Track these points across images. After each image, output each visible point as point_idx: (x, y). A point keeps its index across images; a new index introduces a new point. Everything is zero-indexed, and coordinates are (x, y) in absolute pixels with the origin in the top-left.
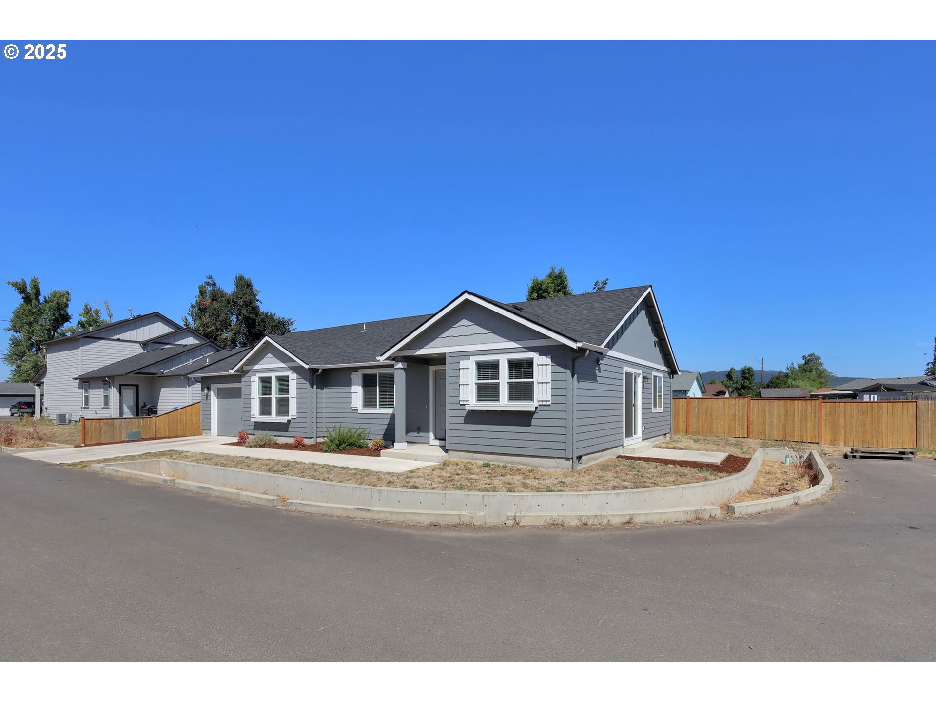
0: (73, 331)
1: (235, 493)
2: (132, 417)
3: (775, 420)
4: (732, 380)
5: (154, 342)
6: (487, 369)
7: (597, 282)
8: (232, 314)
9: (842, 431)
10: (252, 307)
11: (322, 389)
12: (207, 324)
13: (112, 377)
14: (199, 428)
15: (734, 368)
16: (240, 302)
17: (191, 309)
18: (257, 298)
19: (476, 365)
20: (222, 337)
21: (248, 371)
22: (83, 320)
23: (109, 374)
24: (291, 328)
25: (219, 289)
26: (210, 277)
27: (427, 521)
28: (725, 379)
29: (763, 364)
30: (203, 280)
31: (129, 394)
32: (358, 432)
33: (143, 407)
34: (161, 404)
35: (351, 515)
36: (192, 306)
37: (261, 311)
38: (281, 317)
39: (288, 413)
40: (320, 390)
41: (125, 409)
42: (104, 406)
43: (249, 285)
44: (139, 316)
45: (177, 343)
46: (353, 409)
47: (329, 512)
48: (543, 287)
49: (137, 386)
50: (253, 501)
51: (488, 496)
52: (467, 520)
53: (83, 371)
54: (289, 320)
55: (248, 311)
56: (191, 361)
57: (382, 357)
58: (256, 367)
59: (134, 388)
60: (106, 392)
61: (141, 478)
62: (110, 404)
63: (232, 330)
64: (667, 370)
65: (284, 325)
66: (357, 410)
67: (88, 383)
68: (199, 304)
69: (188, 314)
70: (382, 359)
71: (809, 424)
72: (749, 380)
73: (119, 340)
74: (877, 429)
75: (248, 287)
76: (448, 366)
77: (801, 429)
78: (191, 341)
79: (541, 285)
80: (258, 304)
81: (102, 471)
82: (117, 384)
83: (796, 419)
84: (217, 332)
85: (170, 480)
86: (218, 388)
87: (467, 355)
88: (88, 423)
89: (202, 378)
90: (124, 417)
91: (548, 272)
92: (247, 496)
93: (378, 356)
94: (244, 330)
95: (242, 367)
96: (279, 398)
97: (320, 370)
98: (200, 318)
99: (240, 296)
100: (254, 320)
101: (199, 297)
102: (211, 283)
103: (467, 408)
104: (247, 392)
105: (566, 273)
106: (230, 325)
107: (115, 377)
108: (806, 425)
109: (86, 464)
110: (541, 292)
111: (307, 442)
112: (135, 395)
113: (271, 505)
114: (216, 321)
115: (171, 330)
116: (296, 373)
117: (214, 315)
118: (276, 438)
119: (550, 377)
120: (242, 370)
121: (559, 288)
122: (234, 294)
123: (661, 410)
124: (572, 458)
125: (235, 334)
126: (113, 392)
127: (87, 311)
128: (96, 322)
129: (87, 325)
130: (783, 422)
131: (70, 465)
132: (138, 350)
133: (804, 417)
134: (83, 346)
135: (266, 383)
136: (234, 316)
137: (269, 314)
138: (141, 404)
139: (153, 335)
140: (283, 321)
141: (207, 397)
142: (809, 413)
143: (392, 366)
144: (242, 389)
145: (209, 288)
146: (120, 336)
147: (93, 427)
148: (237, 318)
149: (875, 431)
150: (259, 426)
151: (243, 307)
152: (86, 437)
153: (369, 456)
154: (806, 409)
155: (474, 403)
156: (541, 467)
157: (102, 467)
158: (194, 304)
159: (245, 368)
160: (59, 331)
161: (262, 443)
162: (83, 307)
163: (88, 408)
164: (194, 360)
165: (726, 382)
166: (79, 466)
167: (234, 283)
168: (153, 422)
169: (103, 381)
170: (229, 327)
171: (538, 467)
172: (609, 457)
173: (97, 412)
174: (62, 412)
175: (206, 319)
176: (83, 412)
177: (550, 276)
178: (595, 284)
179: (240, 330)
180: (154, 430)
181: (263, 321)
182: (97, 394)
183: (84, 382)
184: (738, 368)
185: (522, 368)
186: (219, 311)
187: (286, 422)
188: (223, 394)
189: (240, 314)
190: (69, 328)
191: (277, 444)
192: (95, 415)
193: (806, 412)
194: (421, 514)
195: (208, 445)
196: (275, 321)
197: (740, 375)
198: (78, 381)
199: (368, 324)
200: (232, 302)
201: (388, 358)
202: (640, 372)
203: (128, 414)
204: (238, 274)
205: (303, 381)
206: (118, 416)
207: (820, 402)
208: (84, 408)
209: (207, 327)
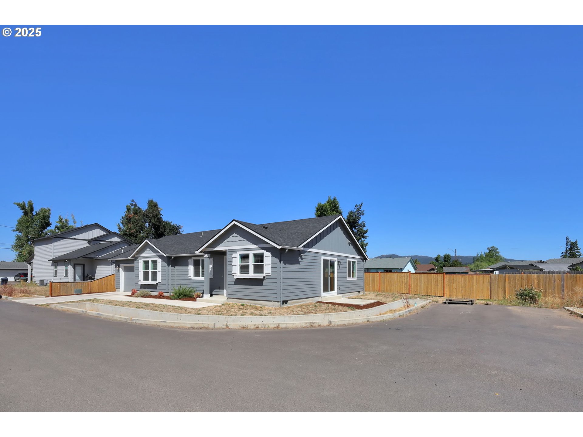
0: (52, 232)
1: (112, 316)
2: (81, 281)
3: (422, 284)
4: (439, 262)
5: (95, 240)
6: (245, 258)
7: (356, 205)
8: (146, 222)
9: (455, 291)
10: (157, 218)
11: (175, 267)
12: (131, 228)
13: (70, 260)
14: (114, 288)
15: (440, 255)
16: (151, 215)
17: (122, 219)
18: (161, 213)
19: (240, 256)
20: (140, 236)
21: (138, 257)
22: (58, 226)
23: (68, 258)
24: (181, 230)
25: (138, 208)
26: (133, 201)
27: (190, 326)
28: (434, 262)
29: (455, 253)
30: (129, 203)
31: (79, 269)
32: (190, 289)
33: (87, 276)
34: (97, 275)
35: (158, 324)
36: (123, 218)
37: (163, 221)
38: (174, 224)
39: (157, 280)
40: (173, 267)
41: (77, 277)
42: (65, 275)
43: (156, 205)
44: (87, 225)
45: (108, 240)
46: (189, 277)
47: (149, 323)
48: (324, 208)
49: (84, 265)
50: (119, 319)
51: (228, 317)
52: (206, 326)
53: (54, 256)
54: (180, 226)
55: (155, 221)
56: (114, 251)
57: (198, 251)
58: (142, 255)
59: (82, 266)
60: (67, 268)
61: (72, 310)
62: (68, 275)
63: (145, 232)
64: (360, 258)
65: (177, 229)
66: (191, 278)
67: (57, 263)
68: (127, 216)
69: (120, 222)
70: (197, 252)
71: (439, 287)
72: (448, 262)
73: (75, 239)
74: (471, 289)
75: (155, 206)
76: (228, 256)
77: (435, 289)
78: (116, 239)
79: (322, 207)
80: (161, 216)
81: (55, 308)
82: (73, 263)
83: (432, 284)
84: (137, 233)
85: (85, 311)
86: (124, 266)
87: (235, 251)
88: (54, 285)
89: (116, 261)
90: (76, 281)
91: (327, 199)
92: (116, 317)
93: (196, 251)
94: (153, 232)
95: (135, 255)
96: (153, 271)
97: (173, 257)
98: (127, 225)
99: (150, 212)
100: (159, 226)
101: (127, 212)
102: (134, 204)
103: (235, 277)
104: (137, 269)
105: (338, 200)
106: (145, 229)
107: (72, 260)
108: (437, 287)
109: (48, 305)
110: (322, 211)
111: (165, 294)
112: (83, 269)
113: (126, 321)
114: (137, 226)
115: (105, 233)
116: (161, 258)
117: (135, 222)
118: (151, 292)
119: (270, 262)
120: (135, 257)
121: (333, 208)
122: (147, 211)
123: (355, 278)
124: (280, 301)
125: (147, 234)
126: (70, 268)
127: (61, 220)
128: (66, 226)
129: (61, 229)
130: (426, 286)
131: (40, 305)
132: (85, 244)
133: (436, 283)
134: (54, 242)
135: (146, 263)
136: (147, 224)
137: (168, 222)
138: (86, 275)
139: (94, 236)
140: (176, 226)
141: (118, 270)
142: (439, 281)
143: (203, 256)
144: (135, 267)
145: (132, 207)
146: (76, 237)
147: (56, 287)
148: (149, 224)
149: (471, 291)
150: (143, 286)
151: (152, 218)
152: (52, 292)
153: (192, 301)
154: (437, 279)
155: (239, 274)
156: (267, 306)
157: (56, 306)
158: (124, 216)
159: (136, 256)
160: (44, 231)
161: (143, 295)
162: (59, 218)
163: (57, 277)
164: (116, 250)
165: (435, 263)
166: (45, 306)
167: (147, 204)
168: (89, 284)
169: (65, 262)
170: (144, 230)
171: (265, 306)
172: (310, 302)
173: (62, 279)
174: (42, 279)
175: (130, 225)
176: (54, 279)
177: (328, 202)
178: (355, 206)
179: (150, 231)
180: (90, 288)
181: (164, 226)
182: (61, 269)
183: (54, 262)
184: (442, 255)
185: (259, 258)
186: (138, 220)
187: (155, 284)
188: (126, 269)
189: (150, 222)
190: (50, 230)
191: (151, 296)
192: (60, 280)
193: (437, 280)
194: (187, 323)
195: (116, 296)
196: (171, 226)
197: (443, 259)
198: (51, 261)
199: (204, 232)
200: (146, 215)
201: (201, 252)
202: (336, 259)
203: (78, 279)
204: (149, 199)
205: (164, 263)
206: (73, 281)
207: (444, 275)
208: (54, 277)
209: (131, 230)
